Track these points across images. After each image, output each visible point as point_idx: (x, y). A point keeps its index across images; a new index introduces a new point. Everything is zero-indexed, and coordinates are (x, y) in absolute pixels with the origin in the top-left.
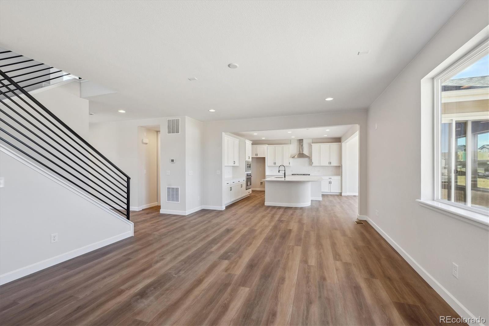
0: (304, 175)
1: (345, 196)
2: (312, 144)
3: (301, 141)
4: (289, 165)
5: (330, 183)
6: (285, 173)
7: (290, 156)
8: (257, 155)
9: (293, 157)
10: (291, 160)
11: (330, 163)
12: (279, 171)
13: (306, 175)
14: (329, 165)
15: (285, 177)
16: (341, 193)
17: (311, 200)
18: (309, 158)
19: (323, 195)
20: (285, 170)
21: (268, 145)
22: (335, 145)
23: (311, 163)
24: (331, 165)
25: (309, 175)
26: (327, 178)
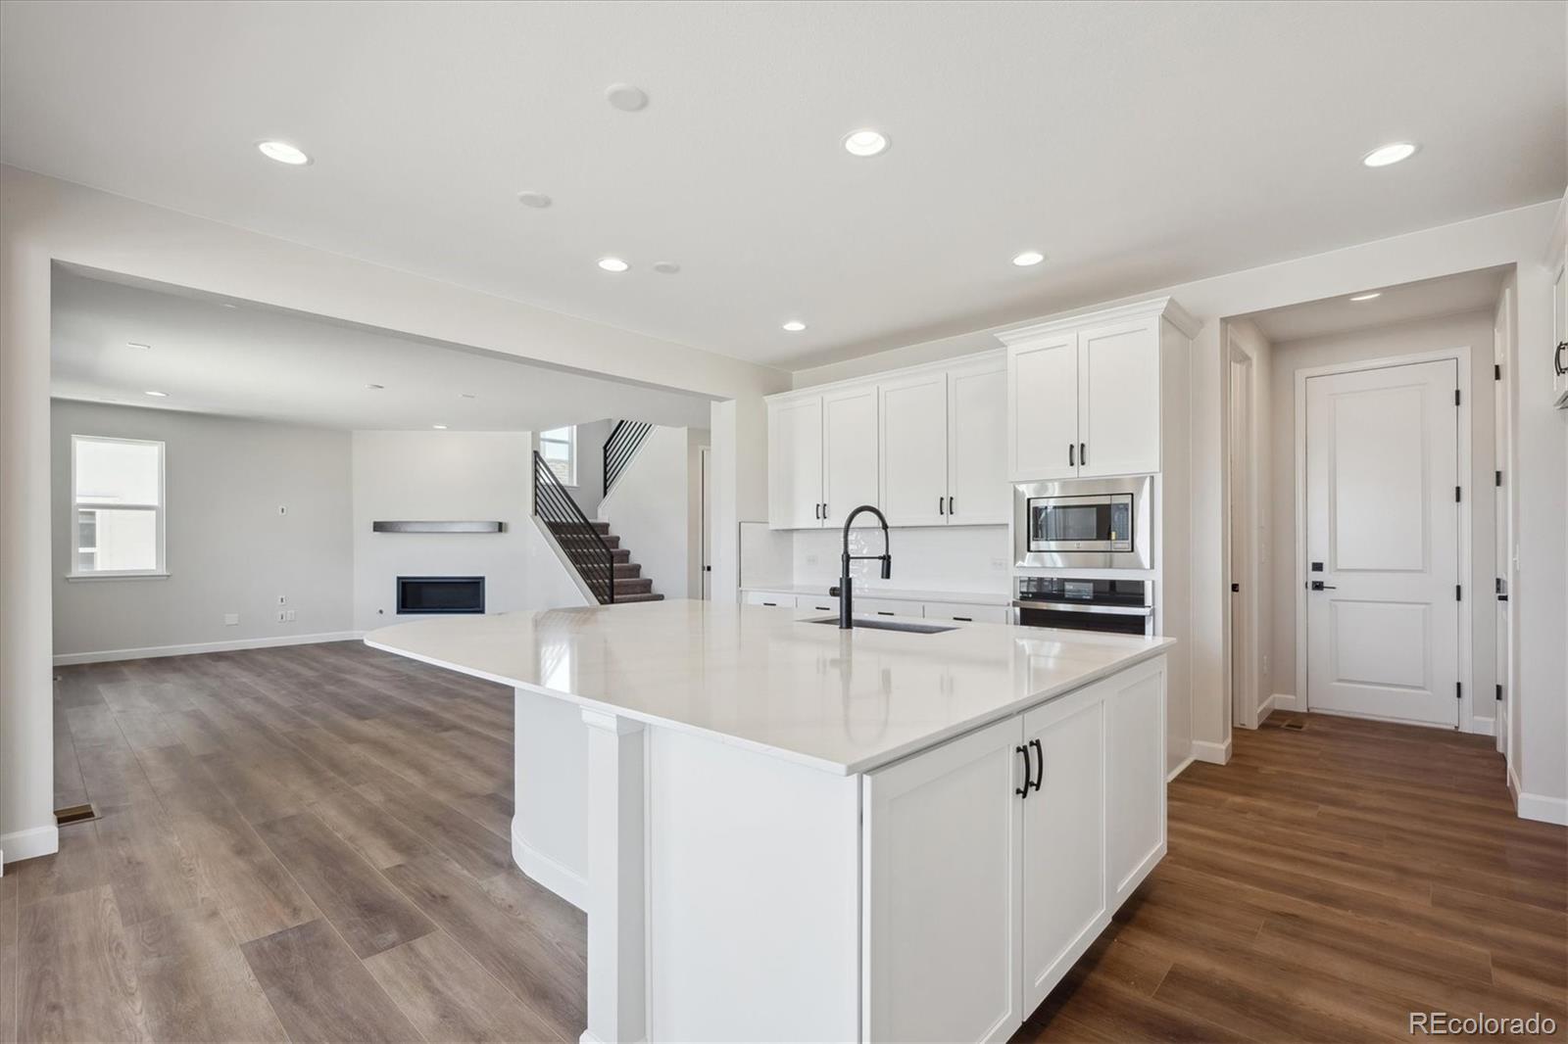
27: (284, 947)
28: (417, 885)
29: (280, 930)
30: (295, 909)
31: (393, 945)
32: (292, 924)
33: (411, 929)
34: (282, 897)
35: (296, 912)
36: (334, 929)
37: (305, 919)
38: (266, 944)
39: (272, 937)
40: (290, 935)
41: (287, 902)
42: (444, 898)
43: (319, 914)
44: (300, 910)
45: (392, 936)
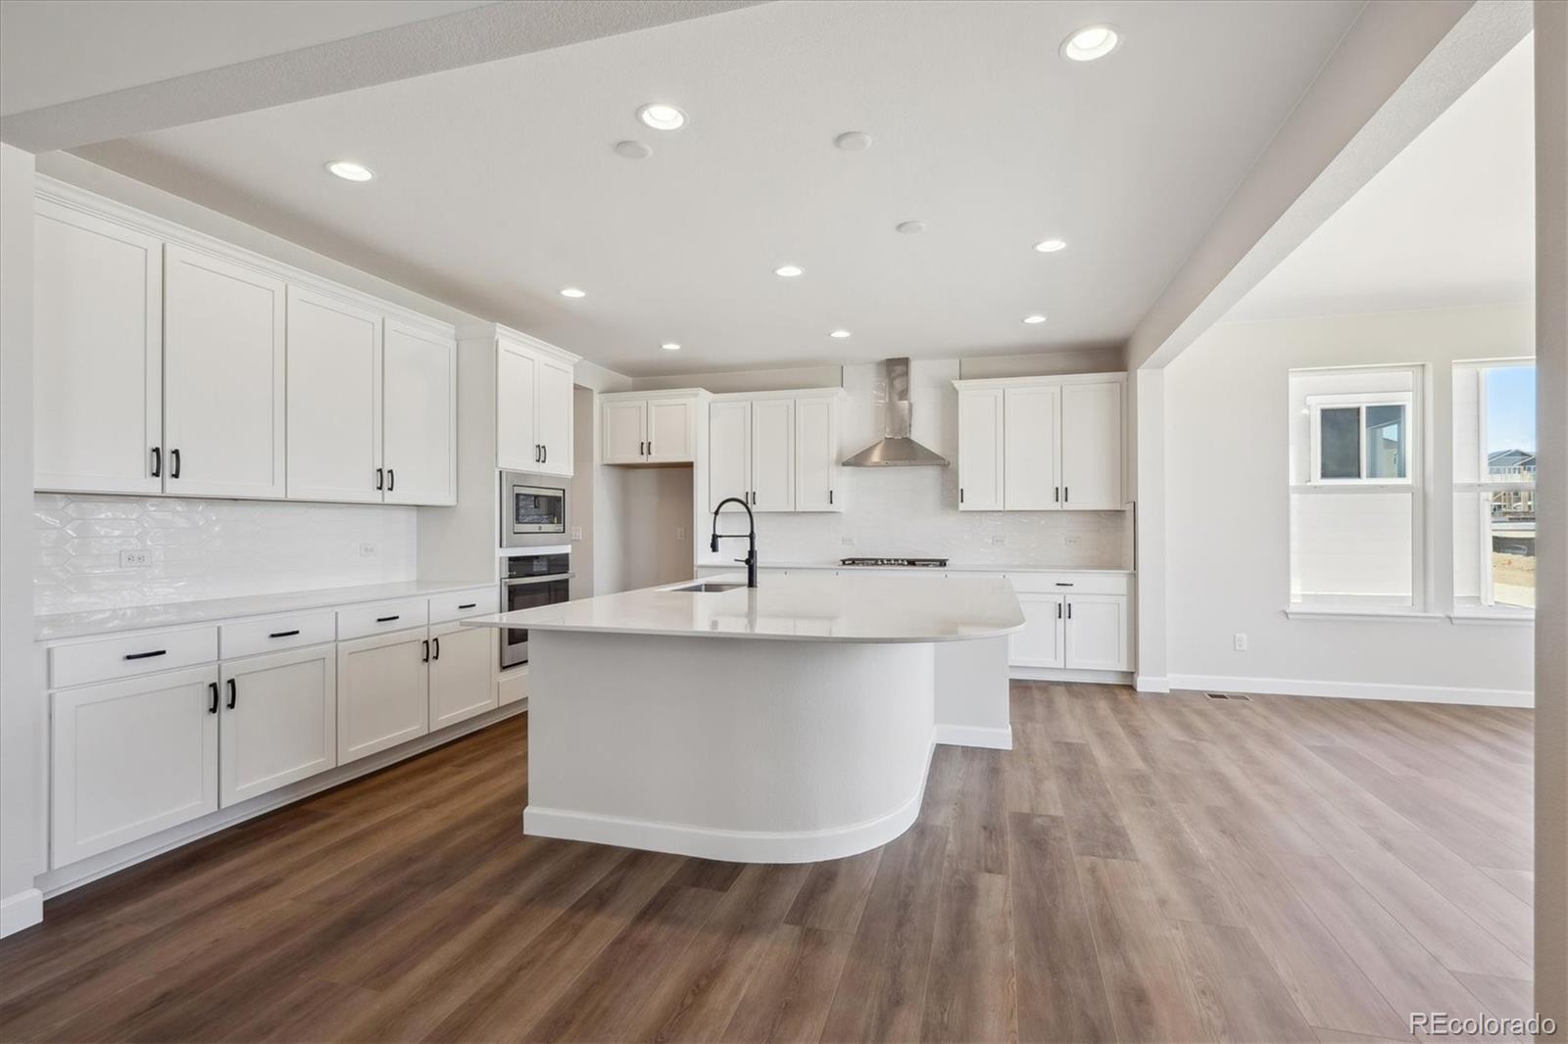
0: (912, 563)
1: (1158, 698)
2: (957, 384)
3: (896, 369)
4: (830, 508)
5: (1064, 612)
6: (752, 553)
7: (834, 455)
8: (645, 448)
9: (859, 460)
10: (845, 482)
11: (1061, 494)
12: (715, 537)
13: (926, 563)
14: (1057, 506)
15: (751, 583)
16: (1131, 674)
17: (939, 746)
18: (944, 465)
19: (1021, 689)
20: (752, 536)
21: (715, 391)
22: (1091, 388)
23: (952, 495)
24: (1067, 506)
25: (942, 563)
26: (1047, 581)
27: (1108, 846)
28: (993, 846)
29: (1109, 860)
30: (1093, 872)
31: (1041, 816)
32: (1100, 862)
33: (1023, 821)
34: (1101, 892)
35: (1093, 870)
36: (1071, 843)
37: (1087, 860)
38: (1119, 853)
39: (1115, 857)
40: (1101, 852)
41: (1098, 885)
42: (985, 828)
43: (1076, 859)
44: (1089, 869)
45: (1038, 821)
